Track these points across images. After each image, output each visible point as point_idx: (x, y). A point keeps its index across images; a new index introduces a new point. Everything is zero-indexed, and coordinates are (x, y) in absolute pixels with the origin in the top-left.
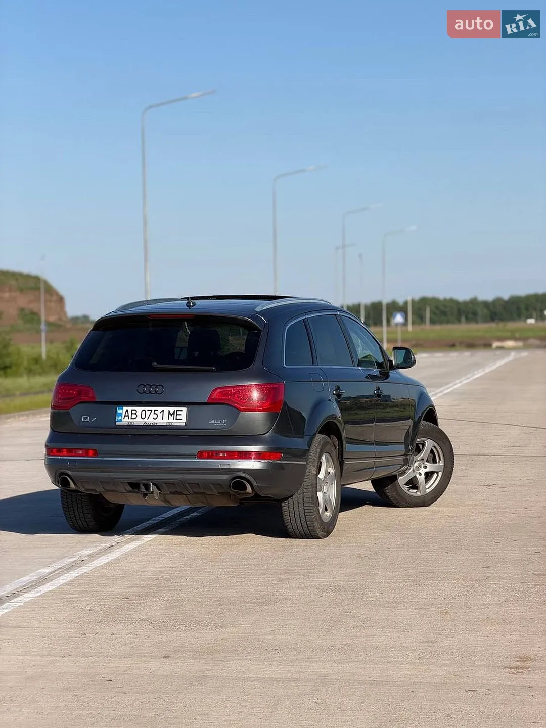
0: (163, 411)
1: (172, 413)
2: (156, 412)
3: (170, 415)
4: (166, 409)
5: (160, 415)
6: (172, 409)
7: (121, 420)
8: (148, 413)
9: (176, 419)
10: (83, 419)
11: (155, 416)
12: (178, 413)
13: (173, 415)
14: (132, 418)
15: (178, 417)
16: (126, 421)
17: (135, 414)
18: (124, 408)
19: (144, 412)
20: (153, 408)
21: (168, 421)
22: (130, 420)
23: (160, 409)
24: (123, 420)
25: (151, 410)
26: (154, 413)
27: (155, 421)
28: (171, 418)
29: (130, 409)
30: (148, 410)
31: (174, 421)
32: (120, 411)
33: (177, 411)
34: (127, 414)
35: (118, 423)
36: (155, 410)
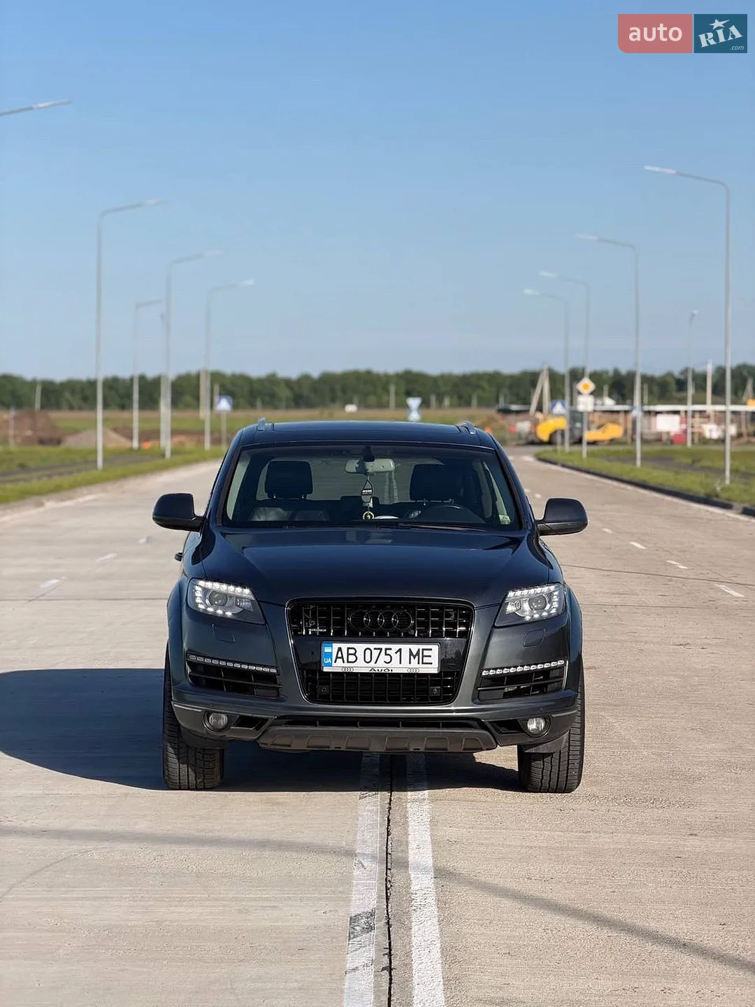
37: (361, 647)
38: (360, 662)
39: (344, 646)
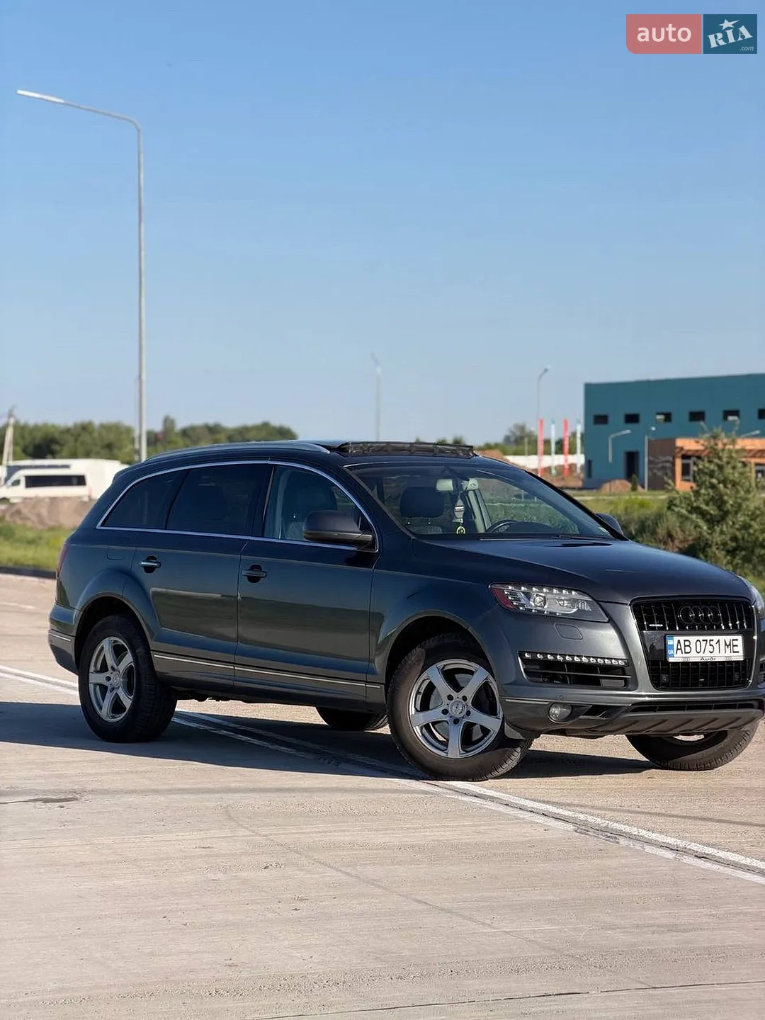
37: (693, 639)
38: (694, 653)
39: (682, 639)
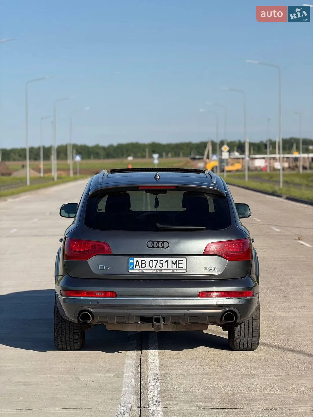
0: (167, 261)
1: (174, 263)
2: (161, 262)
3: (173, 264)
4: (170, 260)
5: (165, 264)
6: (174, 260)
7: (133, 269)
8: (155, 263)
9: (178, 267)
10: (99, 268)
11: (161, 265)
12: (179, 263)
13: (175, 264)
14: (142, 267)
15: (180, 266)
16: (137, 269)
17: (145, 263)
18: (134, 259)
19: (151, 262)
20: (159, 259)
21: (172, 269)
22: (140, 268)
23: (164, 260)
24: (135, 268)
25: (158, 261)
26: (160, 263)
27: (162, 268)
28: (174, 266)
29: (140, 260)
30: (155, 260)
31: (176, 268)
32: (131, 261)
33: (178, 261)
34: (137, 264)
35: (130, 271)
36: (160, 261)
